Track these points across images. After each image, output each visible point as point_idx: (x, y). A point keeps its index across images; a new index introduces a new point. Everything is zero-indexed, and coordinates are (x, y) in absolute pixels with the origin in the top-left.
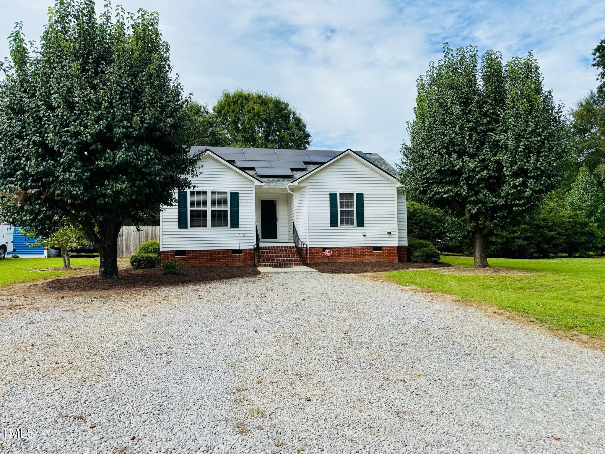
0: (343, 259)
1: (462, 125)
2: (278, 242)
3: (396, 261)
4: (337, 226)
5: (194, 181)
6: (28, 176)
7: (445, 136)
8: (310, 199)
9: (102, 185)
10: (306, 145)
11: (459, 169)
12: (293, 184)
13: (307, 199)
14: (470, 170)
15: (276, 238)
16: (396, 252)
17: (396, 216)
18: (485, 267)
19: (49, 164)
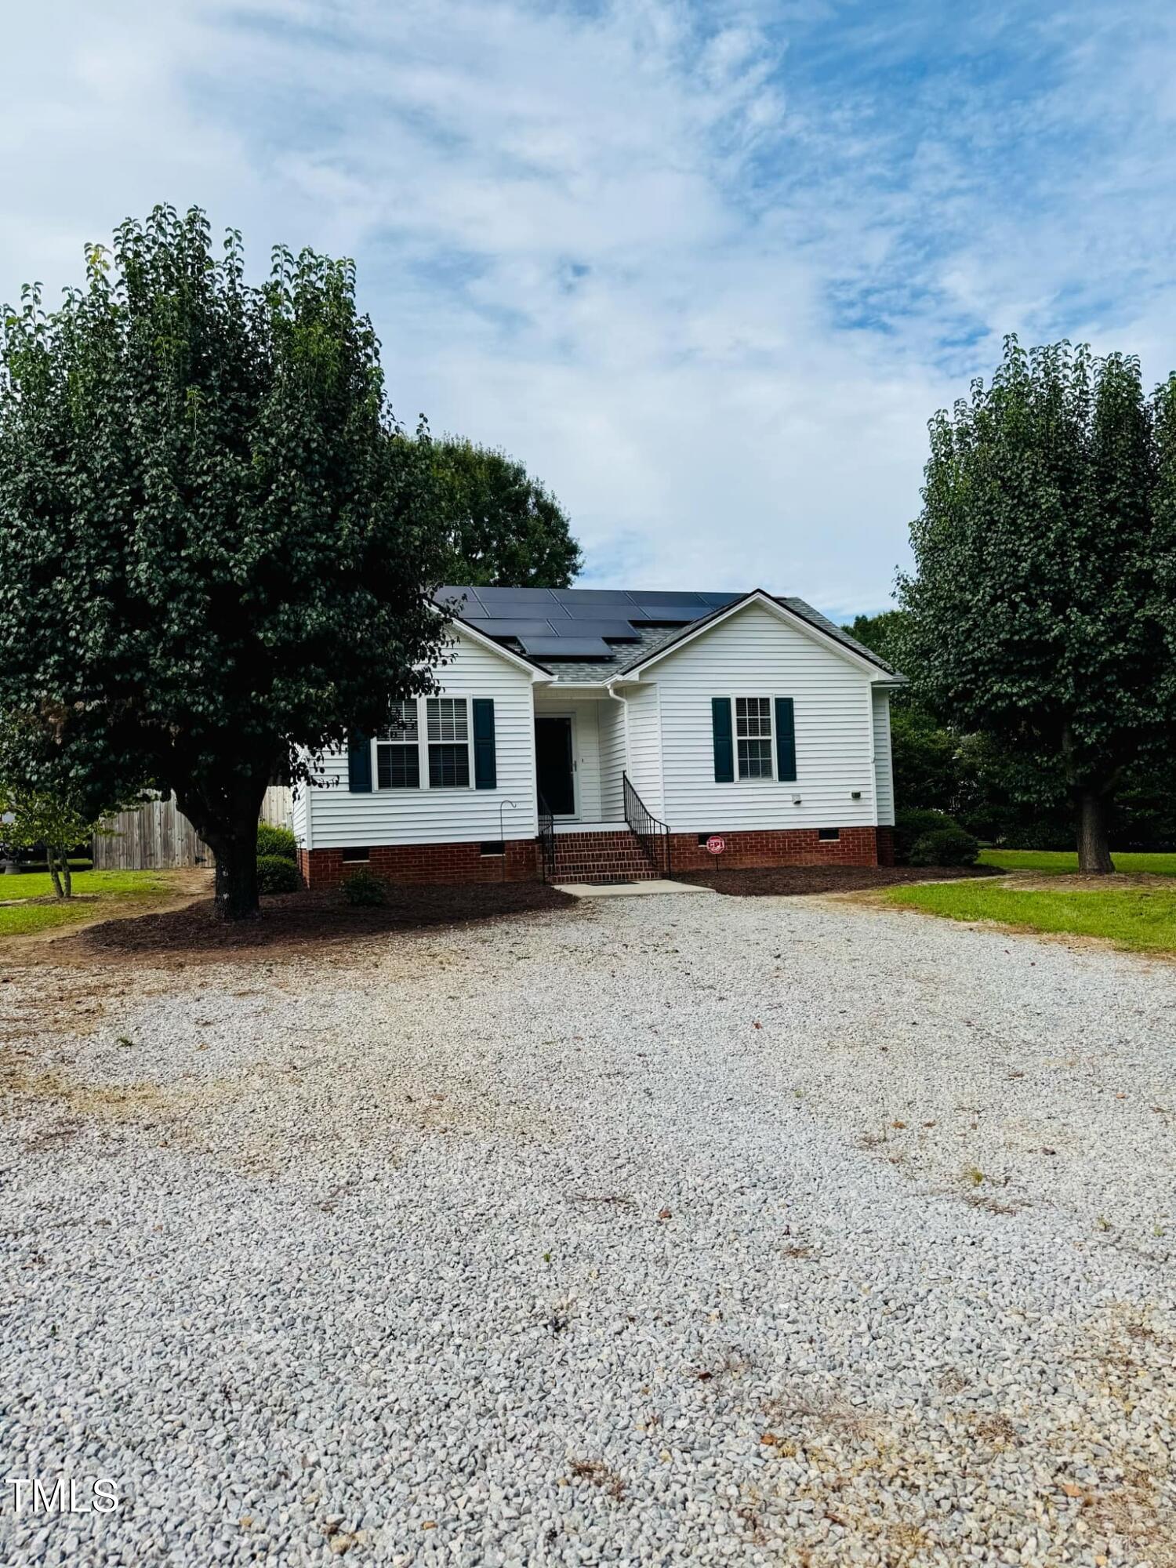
0: (748, 862)
1: (1064, 533)
2: (576, 822)
3: (874, 864)
4: (731, 780)
5: (439, 674)
6: (70, 668)
7: (1021, 559)
8: (665, 713)
9: (265, 688)
10: (570, 575)
11: (1055, 638)
12: (627, 677)
13: (657, 713)
14: (1083, 642)
15: (572, 812)
16: (873, 841)
17: (871, 754)
18: (1108, 872)
19: (136, 638)
